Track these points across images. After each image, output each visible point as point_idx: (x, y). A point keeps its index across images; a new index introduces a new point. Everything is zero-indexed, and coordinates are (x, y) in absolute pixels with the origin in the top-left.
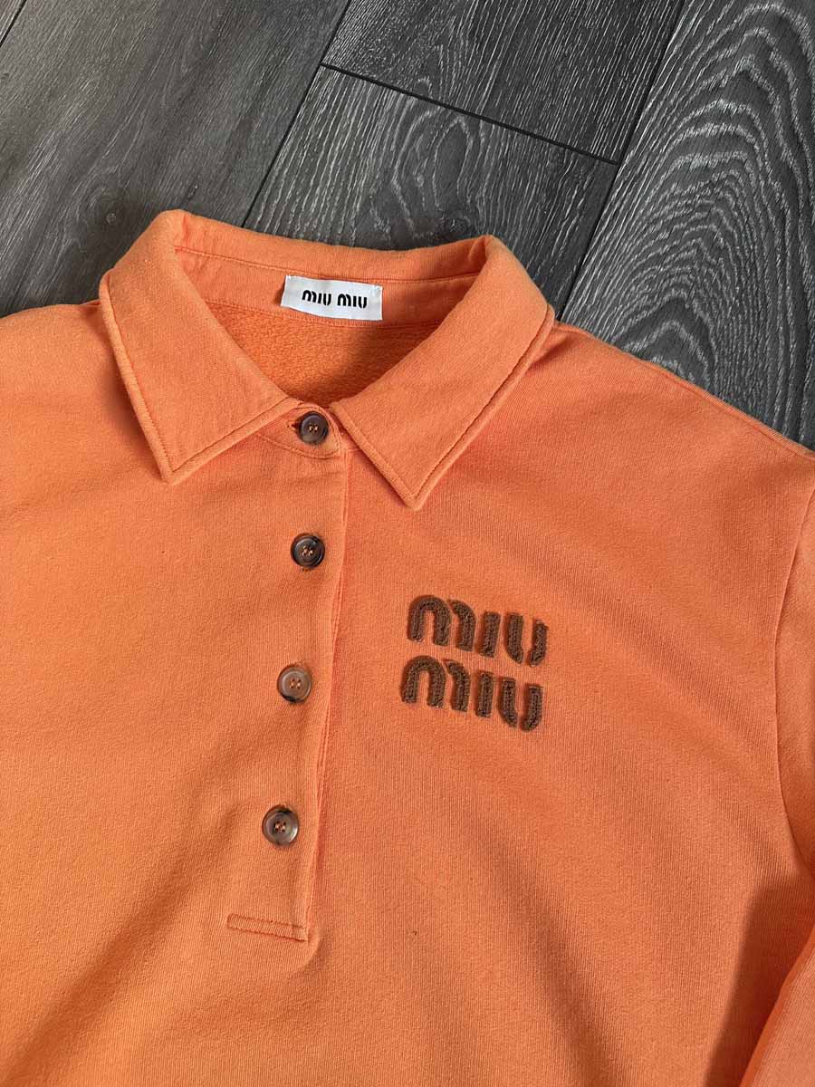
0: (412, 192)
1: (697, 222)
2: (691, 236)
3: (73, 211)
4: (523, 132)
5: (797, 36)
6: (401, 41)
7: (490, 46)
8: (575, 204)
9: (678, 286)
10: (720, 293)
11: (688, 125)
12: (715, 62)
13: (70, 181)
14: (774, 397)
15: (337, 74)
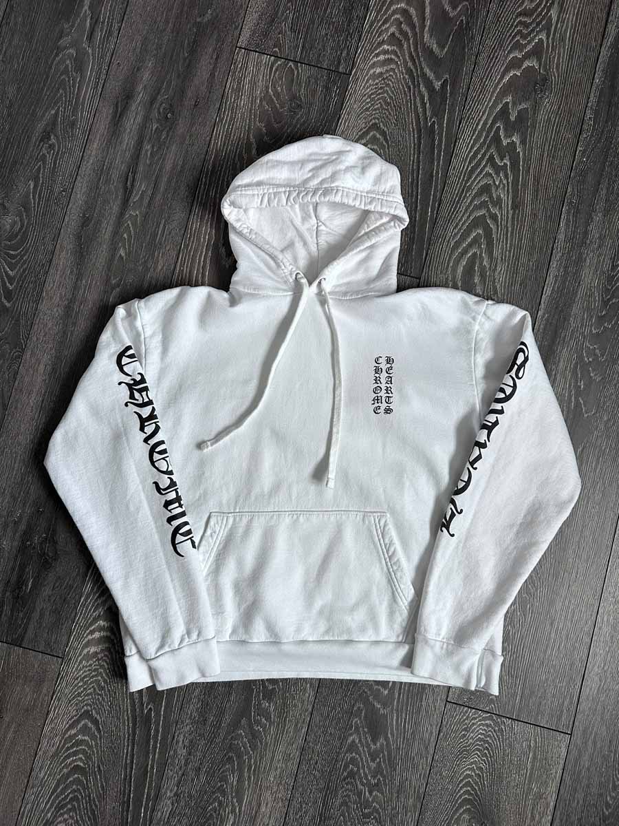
0: (277, 94)
1: (379, 94)
2: (378, 99)
3: (155, 114)
4: (314, 66)
5: (411, 16)
6: (265, 34)
7: (299, 33)
8: (336, 92)
9: (374, 118)
10: (390, 120)
11: (374, 57)
12: (382, 31)
13: (152, 103)
14: (411, 154)
15: (243, 50)
